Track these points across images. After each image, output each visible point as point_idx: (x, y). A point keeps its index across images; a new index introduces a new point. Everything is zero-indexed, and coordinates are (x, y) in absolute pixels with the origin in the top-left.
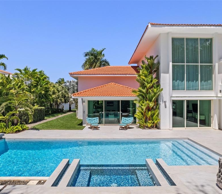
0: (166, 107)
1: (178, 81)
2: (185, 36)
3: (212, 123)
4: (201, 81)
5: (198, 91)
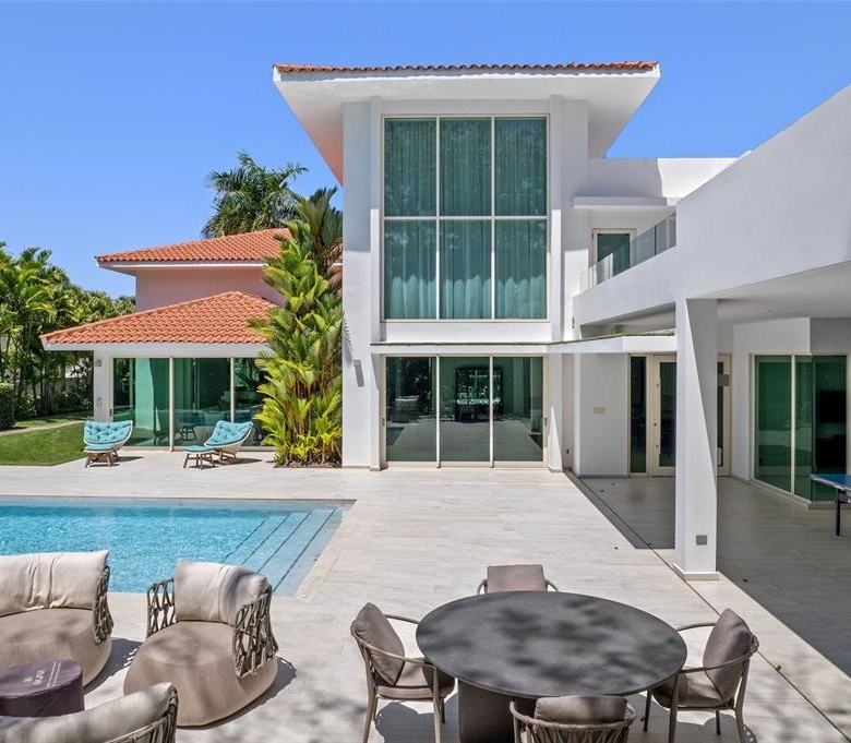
0: (361, 382)
1: (413, 279)
2: (438, 113)
5: (488, 320)
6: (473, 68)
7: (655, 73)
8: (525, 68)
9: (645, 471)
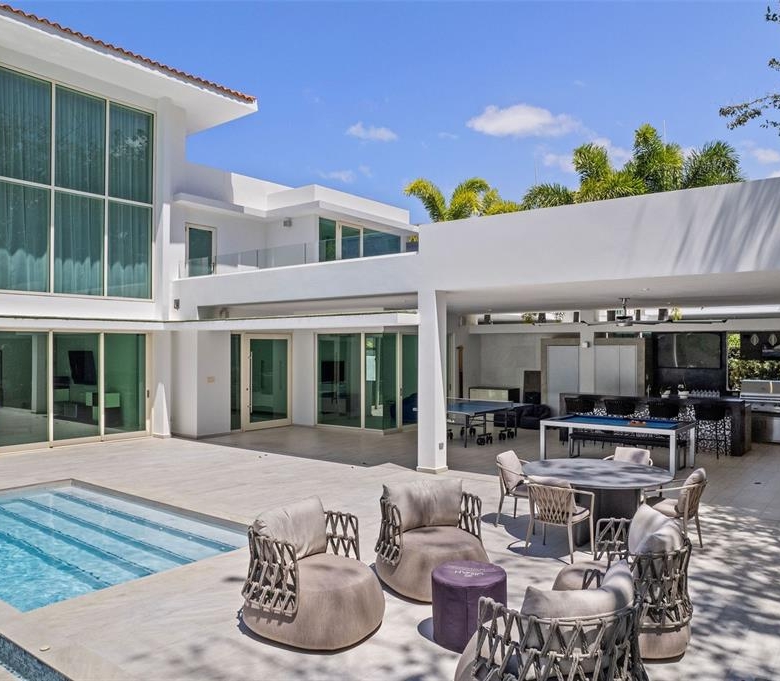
1: (19, 253)
3: (150, 418)
4: (111, 263)
5: (101, 297)
6: (120, 51)
7: (254, 107)
8: (163, 68)
9: (240, 428)
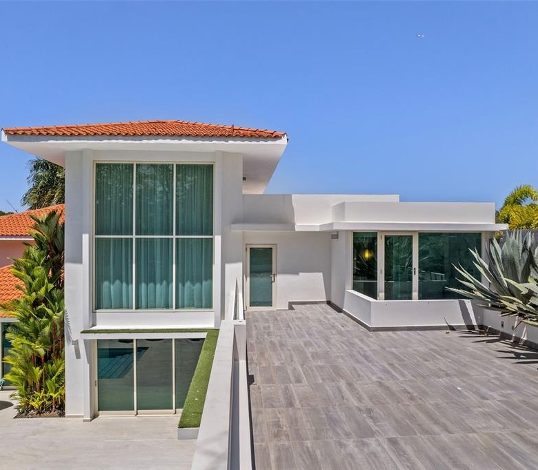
0: (78, 356)
1: (118, 282)
7: (283, 141)
